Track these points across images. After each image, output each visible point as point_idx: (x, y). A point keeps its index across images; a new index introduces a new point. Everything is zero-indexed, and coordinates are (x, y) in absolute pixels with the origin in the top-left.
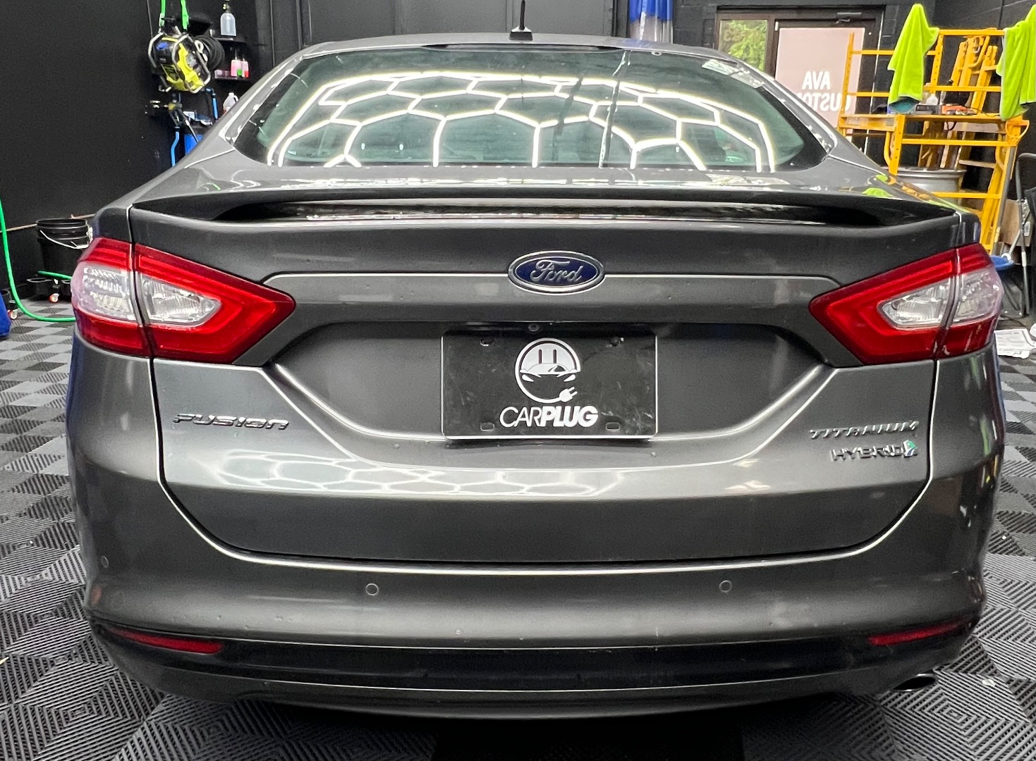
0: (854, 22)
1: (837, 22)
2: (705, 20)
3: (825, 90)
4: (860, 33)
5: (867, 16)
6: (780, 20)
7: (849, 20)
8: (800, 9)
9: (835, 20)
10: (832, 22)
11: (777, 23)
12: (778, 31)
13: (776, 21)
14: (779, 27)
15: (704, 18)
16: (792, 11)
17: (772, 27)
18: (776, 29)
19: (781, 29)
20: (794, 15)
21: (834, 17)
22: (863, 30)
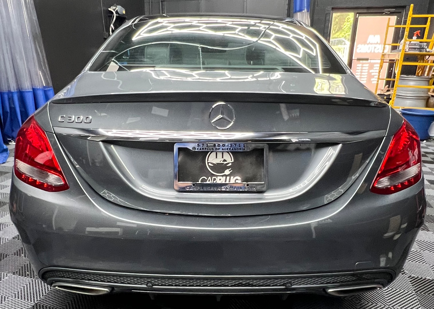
0: (392, 14)
1: (384, 14)
2: (327, 14)
3: (377, 43)
4: (394, 19)
5: (397, 11)
6: (359, 13)
7: (389, 13)
8: (368, 8)
9: (383, 13)
10: (381, 14)
11: (358, 14)
12: (358, 17)
13: (357, 13)
14: (358, 16)
15: (326, 13)
16: (364, 9)
17: (355, 16)
18: (357, 17)
20: (365, 11)
21: (383, 11)
22: (396, 17)
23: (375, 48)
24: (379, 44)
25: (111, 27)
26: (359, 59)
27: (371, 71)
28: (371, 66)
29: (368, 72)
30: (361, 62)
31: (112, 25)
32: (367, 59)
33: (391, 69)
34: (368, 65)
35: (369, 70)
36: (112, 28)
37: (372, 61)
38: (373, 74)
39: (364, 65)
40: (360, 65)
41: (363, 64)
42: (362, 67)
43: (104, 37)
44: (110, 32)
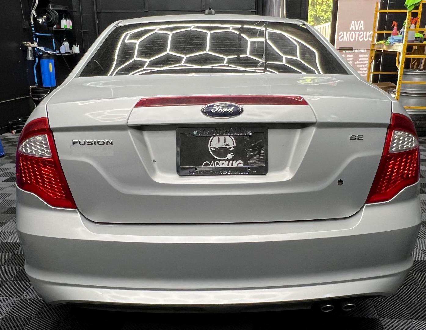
3: (361, 30)
23: (359, 35)
24: (364, 31)
25: (32, 13)
26: (342, 49)
27: (356, 63)
28: (356, 58)
29: (353, 64)
30: (344, 52)
32: (351, 49)
33: (379, 60)
34: (352, 56)
35: (353, 61)
36: (34, 15)
37: (356, 51)
38: (358, 66)
39: (348, 56)
41: (346, 54)
43: (23, 27)
44: (31, 20)
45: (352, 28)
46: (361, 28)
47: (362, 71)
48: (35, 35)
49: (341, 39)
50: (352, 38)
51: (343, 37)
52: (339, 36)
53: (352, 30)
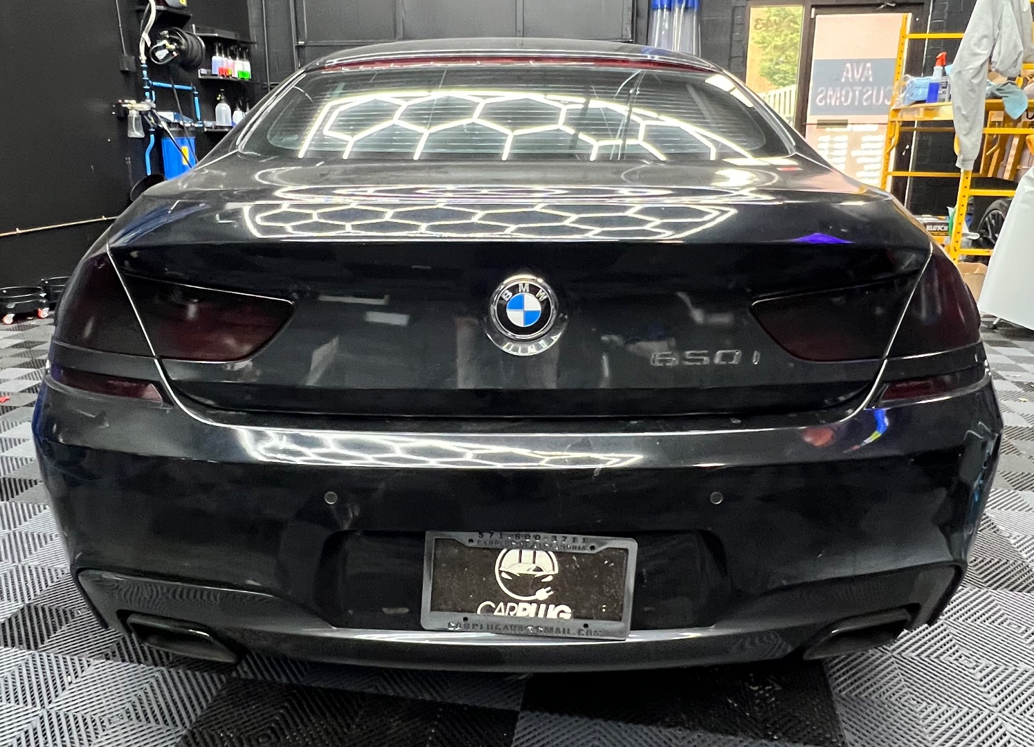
0: (900, 7)
1: (881, 7)
2: (735, 7)
3: (866, 83)
4: (906, 18)
6: (817, 7)
7: (894, 5)
10: (874, 7)
11: (813, 10)
12: (815, 18)
13: (813, 6)
14: (816, 14)
15: (733, 5)
17: (808, 13)
18: (812, 17)
19: (818, 16)
20: (833, 1)
21: (878, 1)
22: (910, 15)
23: (862, 94)
24: (872, 85)
25: (143, 39)
26: (822, 124)
28: (855, 142)
29: (848, 156)
30: (828, 129)
31: (145, 36)
32: (844, 124)
33: (907, 147)
34: (845, 138)
35: (849, 149)
36: (146, 44)
37: (856, 128)
38: (859, 161)
39: (836, 138)
40: (827, 138)
41: (834, 134)
42: (832, 142)
43: (122, 69)
44: (139, 54)
45: (847, 78)
46: (867, 78)
47: (869, 171)
48: (149, 85)
49: (820, 102)
50: (846, 100)
51: (825, 98)
52: (816, 95)
53: (847, 83)
